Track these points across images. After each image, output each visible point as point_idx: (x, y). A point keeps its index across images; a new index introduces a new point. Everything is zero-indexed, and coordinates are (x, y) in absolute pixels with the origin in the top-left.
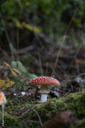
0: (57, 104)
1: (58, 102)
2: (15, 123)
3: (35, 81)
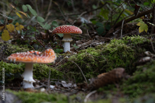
0: (93, 56)
1: (94, 54)
2: (57, 75)
3: (60, 30)
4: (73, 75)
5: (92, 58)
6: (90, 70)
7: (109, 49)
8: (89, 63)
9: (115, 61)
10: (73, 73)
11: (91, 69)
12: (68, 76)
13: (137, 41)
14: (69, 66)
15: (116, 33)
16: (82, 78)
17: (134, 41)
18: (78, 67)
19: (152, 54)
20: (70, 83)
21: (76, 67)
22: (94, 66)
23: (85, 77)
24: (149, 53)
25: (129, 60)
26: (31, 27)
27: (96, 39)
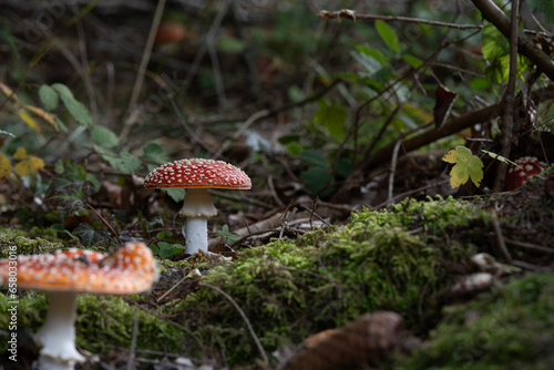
0: (291, 271)
1: (292, 264)
2: (160, 335)
3: (174, 176)
4: (219, 339)
5: (284, 277)
6: (279, 317)
7: (346, 243)
8: (274, 296)
9: (366, 289)
10: (219, 328)
11: (282, 315)
12: (200, 342)
13: (444, 215)
14: (203, 306)
15: (372, 189)
16: (248, 349)
17: (433, 216)
18: (235, 308)
19: (498, 265)
20: (208, 364)
21: (228, 310)
22: (291, 306)
23: (262, 343)
24: (486, 259)
25: (416, 283)
26: (69, 164)
27: (301, 209)
